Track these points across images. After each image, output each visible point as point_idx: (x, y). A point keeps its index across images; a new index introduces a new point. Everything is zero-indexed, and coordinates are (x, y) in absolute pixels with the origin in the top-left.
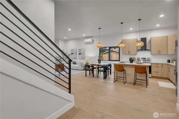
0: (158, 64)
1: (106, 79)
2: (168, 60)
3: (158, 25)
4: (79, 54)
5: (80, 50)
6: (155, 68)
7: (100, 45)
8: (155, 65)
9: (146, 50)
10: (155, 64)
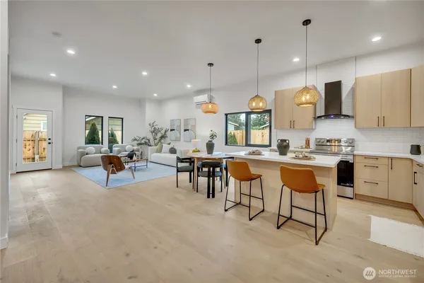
0: (377, 158)
1: (213, 196)
2: (412, 146)
3: (376, 39)
4: (185, 130)
5: (186, 121)
6: (367, 170)
7: (210, 106)
8: (367, 161)
9: (339, 115)
10: (366, 157)
